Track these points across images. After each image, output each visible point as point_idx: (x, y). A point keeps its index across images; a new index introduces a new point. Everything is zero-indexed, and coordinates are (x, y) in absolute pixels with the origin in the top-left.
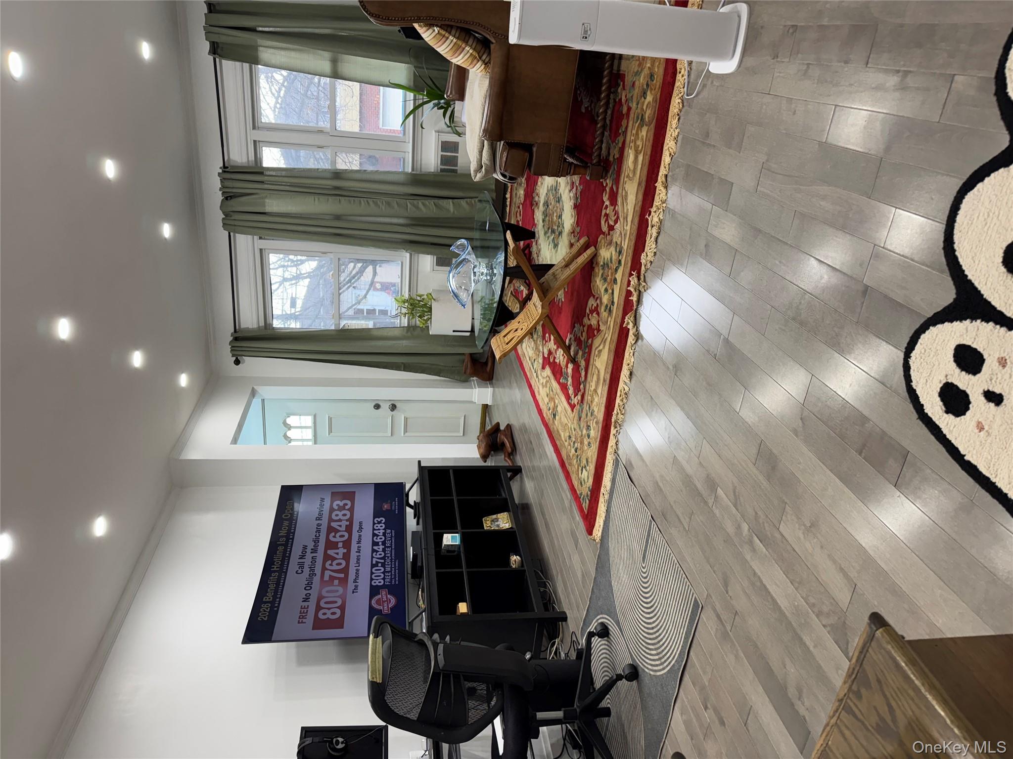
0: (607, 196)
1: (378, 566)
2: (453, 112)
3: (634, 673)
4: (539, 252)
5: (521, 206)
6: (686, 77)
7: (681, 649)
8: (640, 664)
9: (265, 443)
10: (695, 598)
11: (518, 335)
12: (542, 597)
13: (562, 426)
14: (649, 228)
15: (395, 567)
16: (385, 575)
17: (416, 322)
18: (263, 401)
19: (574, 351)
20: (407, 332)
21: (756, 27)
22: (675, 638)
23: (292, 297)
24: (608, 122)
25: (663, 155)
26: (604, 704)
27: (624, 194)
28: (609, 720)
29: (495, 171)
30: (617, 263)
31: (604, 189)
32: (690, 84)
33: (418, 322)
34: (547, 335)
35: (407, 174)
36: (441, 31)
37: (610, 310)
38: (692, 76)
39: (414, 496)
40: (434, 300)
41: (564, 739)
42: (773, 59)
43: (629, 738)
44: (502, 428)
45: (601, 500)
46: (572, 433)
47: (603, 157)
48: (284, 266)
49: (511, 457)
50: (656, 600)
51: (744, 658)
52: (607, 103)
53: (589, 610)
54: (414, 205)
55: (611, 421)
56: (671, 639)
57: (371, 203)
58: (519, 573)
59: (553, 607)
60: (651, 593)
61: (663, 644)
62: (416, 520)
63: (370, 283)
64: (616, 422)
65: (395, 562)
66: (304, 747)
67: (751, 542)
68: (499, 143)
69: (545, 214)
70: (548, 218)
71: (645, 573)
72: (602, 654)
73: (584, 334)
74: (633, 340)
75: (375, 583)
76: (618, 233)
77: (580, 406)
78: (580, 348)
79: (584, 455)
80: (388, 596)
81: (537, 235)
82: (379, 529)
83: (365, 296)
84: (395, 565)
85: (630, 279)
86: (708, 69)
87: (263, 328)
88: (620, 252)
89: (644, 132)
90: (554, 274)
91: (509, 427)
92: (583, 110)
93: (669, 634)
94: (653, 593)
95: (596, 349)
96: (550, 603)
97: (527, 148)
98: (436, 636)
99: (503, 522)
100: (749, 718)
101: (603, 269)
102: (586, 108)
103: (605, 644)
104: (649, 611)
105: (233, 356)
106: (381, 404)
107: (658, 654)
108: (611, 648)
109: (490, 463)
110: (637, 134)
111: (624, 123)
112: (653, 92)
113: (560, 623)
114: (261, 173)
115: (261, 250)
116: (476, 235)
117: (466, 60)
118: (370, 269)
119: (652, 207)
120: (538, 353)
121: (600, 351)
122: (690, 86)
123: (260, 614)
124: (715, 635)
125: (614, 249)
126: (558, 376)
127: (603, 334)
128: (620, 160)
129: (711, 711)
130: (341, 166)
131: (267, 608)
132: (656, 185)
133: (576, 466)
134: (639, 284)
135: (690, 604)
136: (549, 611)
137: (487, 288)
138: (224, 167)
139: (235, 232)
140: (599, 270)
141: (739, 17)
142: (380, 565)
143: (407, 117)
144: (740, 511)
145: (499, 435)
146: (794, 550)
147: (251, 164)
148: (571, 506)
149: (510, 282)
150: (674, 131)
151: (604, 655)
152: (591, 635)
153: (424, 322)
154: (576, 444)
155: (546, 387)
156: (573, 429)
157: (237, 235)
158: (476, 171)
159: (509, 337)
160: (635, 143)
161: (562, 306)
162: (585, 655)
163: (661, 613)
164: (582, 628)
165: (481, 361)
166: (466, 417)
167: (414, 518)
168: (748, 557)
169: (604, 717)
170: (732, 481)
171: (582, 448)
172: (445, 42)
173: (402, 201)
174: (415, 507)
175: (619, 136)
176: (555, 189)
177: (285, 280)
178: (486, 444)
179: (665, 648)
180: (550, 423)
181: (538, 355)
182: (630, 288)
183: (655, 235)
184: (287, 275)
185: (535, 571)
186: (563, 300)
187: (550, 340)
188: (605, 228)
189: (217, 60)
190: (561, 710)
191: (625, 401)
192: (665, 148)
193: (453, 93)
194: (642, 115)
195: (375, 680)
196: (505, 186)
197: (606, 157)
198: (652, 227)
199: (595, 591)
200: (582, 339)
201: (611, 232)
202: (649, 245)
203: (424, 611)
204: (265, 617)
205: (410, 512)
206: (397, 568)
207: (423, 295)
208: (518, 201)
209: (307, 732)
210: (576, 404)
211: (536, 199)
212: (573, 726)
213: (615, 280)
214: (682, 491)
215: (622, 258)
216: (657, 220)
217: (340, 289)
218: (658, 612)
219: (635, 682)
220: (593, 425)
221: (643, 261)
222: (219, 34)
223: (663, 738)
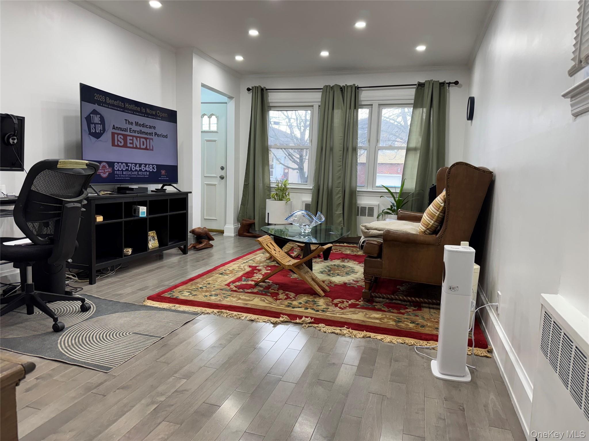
0: (354, 302)
1: (126, 167)
2: (390, 213)
3: (58, 329)
4: (317, 263)
5: (340, 252)
6: (426, 346)
7: (77, 360)
8: (64, 333)
9: (202, 103)
10: (113, 368)
11: (272, 251)
12: (104, 269)
13: (215, 278)
14: (339, 328)
15: (125, 177)
16: (120, 171)
17: (273, 191)
18: (226, 103)
19: (262, 285)
20: (267, 187)
21: (460, 386)
22: (84, 356)
23: (280, 123)
24: (394, 301)
25: (381, 335)
26: (36, 310)
27: (357, 312)
28: (25, 314)
29: (365, 237)
30: (317, 309)
31: (357, 300)
32: (422, 349)
33: (273, 193)
34: (270, 268)
35: (356, 188)
36: (441, 207)
37: (289, 306)
38: (427, 350)
39: (169, 189)
40: (287, 202)
41: (10, 284)
42: (444, 398)
43: (12, 327)
44: (211, 242)
45: (171, 305)
46: (212, 285)
47: (374, 299)
48: (297, 119)
49: (193, 248)
50: (109, 342)
51: (74, 403)
52: (405, 301)
53: (98, 299)
54: (339, 191)
55: (222, 309)
56: (83, 353)
57: (340, 168)
58: (120, 254)
59: (98, 276)
60: (113, 338)
61: (79, 348)
62: (154, 190)
63: (288, 166)
64: (222, 312)
65: (129, 177)
66: (12, 118)
67: (153, 403)
68: (382, 239)
69: (338, 266)
70: (336, 267)
71: (126, 334)
72: (70, 308)
73: (273, 291)
74: (273, 321)
75: (116, 165)
76: (334, 309)
77: (229, 290)
78: (264, 289)
79: (199, 293)
80: (108, 173)
81: (326, 261)
82: (149, 168)
83: (281, 163)
84: (127, 177)
85: (309, 318)
86: (433, 359)
87: (269, 105)
88: (323, 311)
89: (392, 323)
90: (308, 272)
91: (212, 246)
92: (398, 287)
93: (86, 352)
94: (113, 340)
95: (265, 298)
96: (100, 273)
97: (380, 255)
98: (85, 202)
99: (153, 243)
100: (32, 409)
101: (312, 301)
102: (399, 289)
103: (76, 309)
104: (101, 338)
105: (253, 87)
106: (224, 171)
107: (72, 344)
108: (74, 313)
109: (190, 235)
110: (391, 319)
111: (395, 311)
112: (415, 327)
113: (88, 280)
114: (355, 108)
115: (313, 106)
116: (323, 227)
117: (426, 221)
118: (297, 167)
119: (352, 329)
120: (258, 263)
121: (264, 301)
122: (421, 349)
123: (98, 95)
124: (88, 383)
125: (325, 307)
126: (246, 275)
127: (274, 302)
128: (374, 309)
129: (35, 382)
130: (360, 152)
131: (102, 99)
132: (364, 331)
133: (191, 288)
134: (306, 324)
135: (108, 365)
136: (96, 273)
137: (297, 233)
138: (358, 88)
139: (323, 92)
140: (311, 298)
141: (463, 376)
142: (127, 168)
143: (387, 188)
144: (173, 394)
145: (207, 240)
146: (150, 432)
147: (359, 102)
148: (165, 286)
149: (299, 246)
150: (395, 341)
151: (69, 309)
152: (83, 300)
153: (273, 196)
154: (205, 288)
155: (238, 269)
156: (214, 285)
157: (321, 93)
158: (365, 227)
159: (271, 246)
160: (385, 318)
161: (288, 277)
162: (68, 297)
163: (100, 346)
164: (86, 294)
165: (250, 229)
166: (215, 220)
167: (156, 189)
168: (143, 401)
169: (27, 310)
170: (191, 389)
171: (203, 291)
172: (436, 209)
173: (341, 184)
174: (162, 190)
175: (387, 308)
176: (353, 272)
177: (289, 120)
178: (201, 233)
179: (77, 349)
180: (216, 271)
181: (257, 263)
182: (303, 319)
183: (337, 331)
184: (292, 121)
185: (121, 264)
186: (291, 277)
187: (267, 270)
188: (336, 301)
189: (415, 86)
190: (33, 282)
191: (235, 317)
192: (385, 336)
193: (401, 214)
194: (401, 322)
195: (59, 163)
196: (357, 243)
197: (375, 301)
198: (340, 330)
199: (111, 302)
200: (270, 290)
201: (334, 305)
202: (330, 329)
203: (98, 195)
204: (97, 98)
205: (159, 186)
206: (125, 178)
207: (289, 196)
208: (343, 250)
209: (21, 120)
210: (230, 287)
211: (346, 261)
212: (18, 290)
213: (307, 309)
214: (182, 356)
215: (320, 312)
216: (345, 333)
217: (285, 149)
218: (101, 343)
219: (52, 330)
220: (218, 298)
221: (320, 325)
222: (429, 87)
223: (14, 350)
